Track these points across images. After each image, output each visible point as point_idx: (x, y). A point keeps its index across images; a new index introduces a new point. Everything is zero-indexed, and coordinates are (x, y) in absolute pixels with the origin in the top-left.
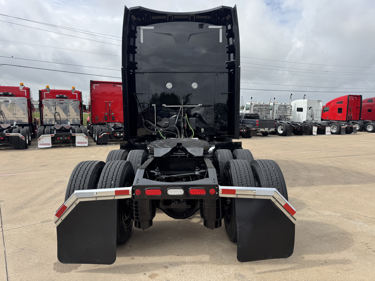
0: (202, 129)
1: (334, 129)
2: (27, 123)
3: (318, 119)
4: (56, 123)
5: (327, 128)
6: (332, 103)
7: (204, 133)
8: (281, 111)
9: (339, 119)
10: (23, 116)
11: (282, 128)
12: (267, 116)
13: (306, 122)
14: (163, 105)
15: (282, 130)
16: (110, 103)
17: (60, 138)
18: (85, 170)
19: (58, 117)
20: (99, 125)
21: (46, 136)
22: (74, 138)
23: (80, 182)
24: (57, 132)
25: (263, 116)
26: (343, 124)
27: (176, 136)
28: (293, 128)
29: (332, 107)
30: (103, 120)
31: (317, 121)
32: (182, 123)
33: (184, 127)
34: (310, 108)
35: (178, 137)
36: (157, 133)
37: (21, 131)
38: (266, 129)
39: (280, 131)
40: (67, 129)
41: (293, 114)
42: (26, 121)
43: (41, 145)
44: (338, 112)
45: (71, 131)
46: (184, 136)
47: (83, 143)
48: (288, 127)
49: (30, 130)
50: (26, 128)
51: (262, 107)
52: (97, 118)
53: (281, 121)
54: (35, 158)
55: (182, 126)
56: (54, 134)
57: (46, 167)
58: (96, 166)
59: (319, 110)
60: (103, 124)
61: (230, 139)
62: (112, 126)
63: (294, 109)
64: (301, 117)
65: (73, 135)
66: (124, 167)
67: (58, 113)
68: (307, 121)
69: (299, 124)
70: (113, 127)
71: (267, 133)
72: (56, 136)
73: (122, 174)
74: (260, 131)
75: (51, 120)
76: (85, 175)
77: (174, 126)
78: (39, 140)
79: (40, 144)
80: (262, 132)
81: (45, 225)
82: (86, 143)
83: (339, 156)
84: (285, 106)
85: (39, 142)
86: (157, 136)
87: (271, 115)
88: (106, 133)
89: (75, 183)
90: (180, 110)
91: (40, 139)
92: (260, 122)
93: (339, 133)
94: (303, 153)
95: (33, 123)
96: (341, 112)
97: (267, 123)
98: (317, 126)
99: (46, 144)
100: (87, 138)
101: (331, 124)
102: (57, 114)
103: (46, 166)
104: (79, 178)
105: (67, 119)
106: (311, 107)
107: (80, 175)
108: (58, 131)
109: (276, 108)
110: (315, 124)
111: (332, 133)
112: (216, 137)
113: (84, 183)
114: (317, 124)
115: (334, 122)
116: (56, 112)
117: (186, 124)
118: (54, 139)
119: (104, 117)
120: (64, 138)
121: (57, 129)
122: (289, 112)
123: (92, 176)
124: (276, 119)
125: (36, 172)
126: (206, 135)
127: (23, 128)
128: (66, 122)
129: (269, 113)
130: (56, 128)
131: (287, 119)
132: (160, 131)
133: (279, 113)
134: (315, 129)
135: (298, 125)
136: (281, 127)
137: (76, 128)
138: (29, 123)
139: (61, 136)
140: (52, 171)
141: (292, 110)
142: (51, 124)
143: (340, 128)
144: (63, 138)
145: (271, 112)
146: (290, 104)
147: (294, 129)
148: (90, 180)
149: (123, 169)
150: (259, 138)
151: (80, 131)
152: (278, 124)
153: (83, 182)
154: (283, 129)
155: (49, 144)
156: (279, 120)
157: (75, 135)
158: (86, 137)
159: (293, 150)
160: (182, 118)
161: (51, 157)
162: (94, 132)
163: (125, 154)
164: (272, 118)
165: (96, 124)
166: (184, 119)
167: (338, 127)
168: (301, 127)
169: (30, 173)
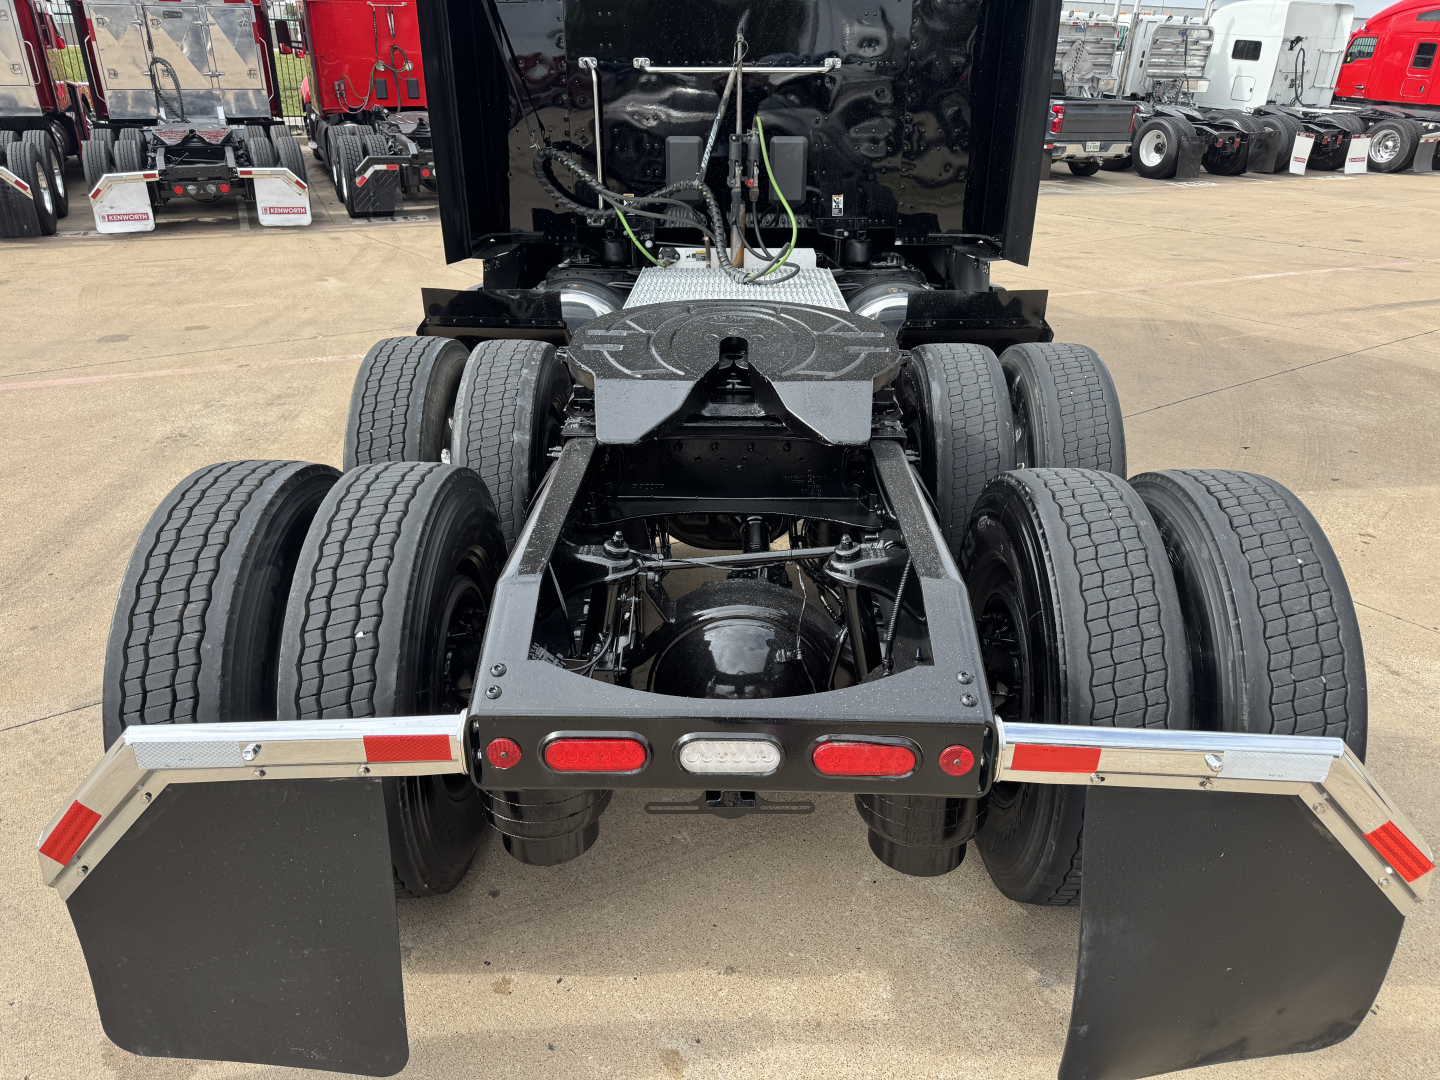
0: (835, 198)
1: (1386, 147)
2: (36, 110)
3: (1319, 98)
4: (162, 114)
5: (1354, 142)
6: (1394, 18)
7: (843, 223)
8: (1161, 55)
9: (1411, 98)
10: (9, 78)
11: (1158, 141)
12: (1098, 80)
13: (1267, 113)
14: (639, 62)
15: (1158, 149)
16: (391, 10)
17: (185, 190)
18: (202, 548)
19: (167, 84)
20: (353, 119)
21: (121, 179)
22: (248, 185)
23: (174, 629)
24: (167, 161)
25: (1081, 79)
26: (1431, 126)
27: (706, 239)
28: (1207, 142)
29: (1392, 38)
30: (366, 99)
31: (1313, 106)
32: (738, 171)
33: (745, 188)
34: (1292, 42)
35: (712, 244)
36: (609, 216)
37: (8, 153)
38: (1093, 148)
39: (1148, 155)
40: (213, 142)
41: (1213, 72)
42: (29, 100)
43: (110, 218)
44: (1415, 63)
45: (230, 154)
46: (746, 238)
47: (289, 211)
48: (1186, 135)
49: (51, 144)
50: (34, 137)
51: (1081, 36)
52: (343, 88)
53: (1159, 108)
54: (84, 290)
55: (735, 183)
56: (156, 172)
57: (123, 344)
58: (266, 511)
59: (1331, 54)
60: (367, 118)
61: (977, 260)
62: (410, 130)
63: (1222, 46)
64: (1247, 84)
65: (242, 173)
66: (426, 524)
67: (163, 62)
68: (1271, 109)
69: (1236, 124)
70: (412, 137)
71: (1096, 163)
72: (167, 178)
73: (412, 576)
74: (1065, 155)
75: (140, 97)
76: (201, 580)
77: (696, 183)
78: (94, 196)
79: (103, 217)
80: (1072, 161)
81: (89, 724)
82: (301, 211)
83: (1423, 303)
84: (1184, 32)
85: (99, 208)
86: (610, 234)
87: (1115, 73)
88: (383, 167)
89: (151, 632)
90: (727, 93)
91: (98, 191)
92: (1070, 112)
93: (1403, 166)
94: (1259, 282)
95: (69, 110)
96: (1427, 63)
97: (1099, 115)
98: (1313, 131)
99: (130, 217)
100: (304, 187)
101: (1376, 121)
102: (159, 66)
103: (123, 338)
104: (172, 602)
105: (209, 92)
106: (1299, 39)
107: (174, 584)
108: (171, 153)
109: (1142, 42)
110: (1308, 123)
111: (1373, 167)
112: (904, 242)
113: (202, 631)
114: (1317, 120)
115: (1391, 115)
116: (155, 61)
117: (756, 171)
118: (164, 194)
119: (371, 83)
120: (205, 190)
121: (169, 142)
122: (1198, 63)
123: (242, 588)
124: (1134, 96)
125: (79, 375)
126: (855, 232)
127: (18, 137)
128: (204, 104)
129: (1109, 66)
130: (162, 138)
131: (1185, 94)
132: (620, 210)
133: (1152, 65)
134: (1303, 146)
135: (1229, 127)
136: (1158, 137)
137: (254, 140)
138: (43, 111)
139: (193, 180)
140: (150, 374)
141: (1213, 51)
142: (142, 118)
143: (1415, 145)
144: (198, 190)
145: (1119, 56)
146: (1206, 23)
147: (1213, 150)
148: (231, 612)
149: (420, 546)
150: (1055, 190)
151: (270, 154)
152: (1145, 120)
153: (191, 626)
154: (1163, 145)
155: (143, 217)
156: (1147, 98)
157: (250, 173)
158: (297, 182)
159: (1212, 260)
160: (738, 137)
161: (152, 285)
162: (334, 157)
163: (448, 369)
164: (1118, 91)
165: (338, 119)
166: (745, 147)
167: (1405, 138)
168: (1243, 136)
169: (49, 382)
